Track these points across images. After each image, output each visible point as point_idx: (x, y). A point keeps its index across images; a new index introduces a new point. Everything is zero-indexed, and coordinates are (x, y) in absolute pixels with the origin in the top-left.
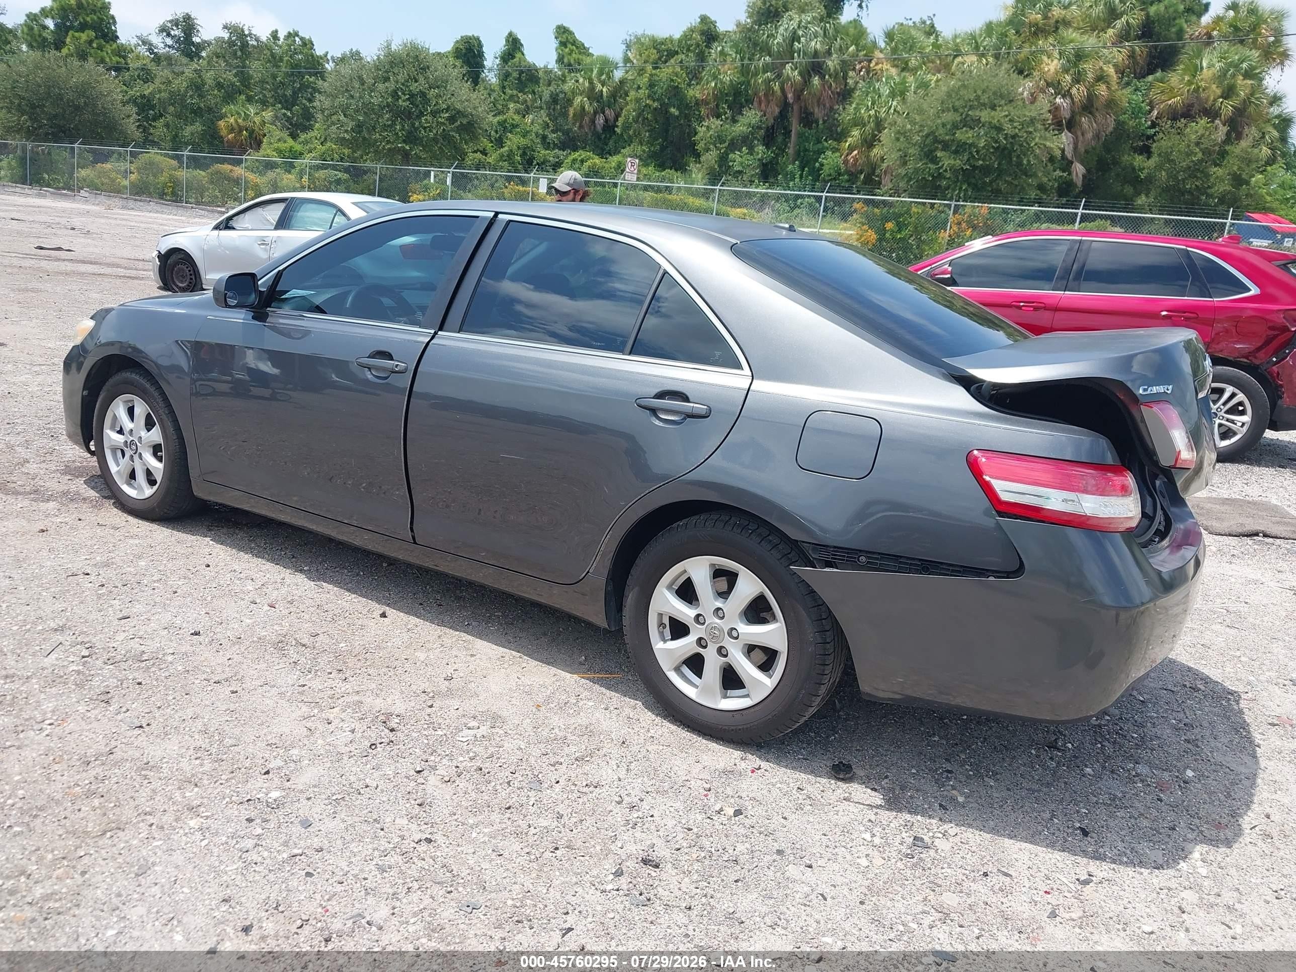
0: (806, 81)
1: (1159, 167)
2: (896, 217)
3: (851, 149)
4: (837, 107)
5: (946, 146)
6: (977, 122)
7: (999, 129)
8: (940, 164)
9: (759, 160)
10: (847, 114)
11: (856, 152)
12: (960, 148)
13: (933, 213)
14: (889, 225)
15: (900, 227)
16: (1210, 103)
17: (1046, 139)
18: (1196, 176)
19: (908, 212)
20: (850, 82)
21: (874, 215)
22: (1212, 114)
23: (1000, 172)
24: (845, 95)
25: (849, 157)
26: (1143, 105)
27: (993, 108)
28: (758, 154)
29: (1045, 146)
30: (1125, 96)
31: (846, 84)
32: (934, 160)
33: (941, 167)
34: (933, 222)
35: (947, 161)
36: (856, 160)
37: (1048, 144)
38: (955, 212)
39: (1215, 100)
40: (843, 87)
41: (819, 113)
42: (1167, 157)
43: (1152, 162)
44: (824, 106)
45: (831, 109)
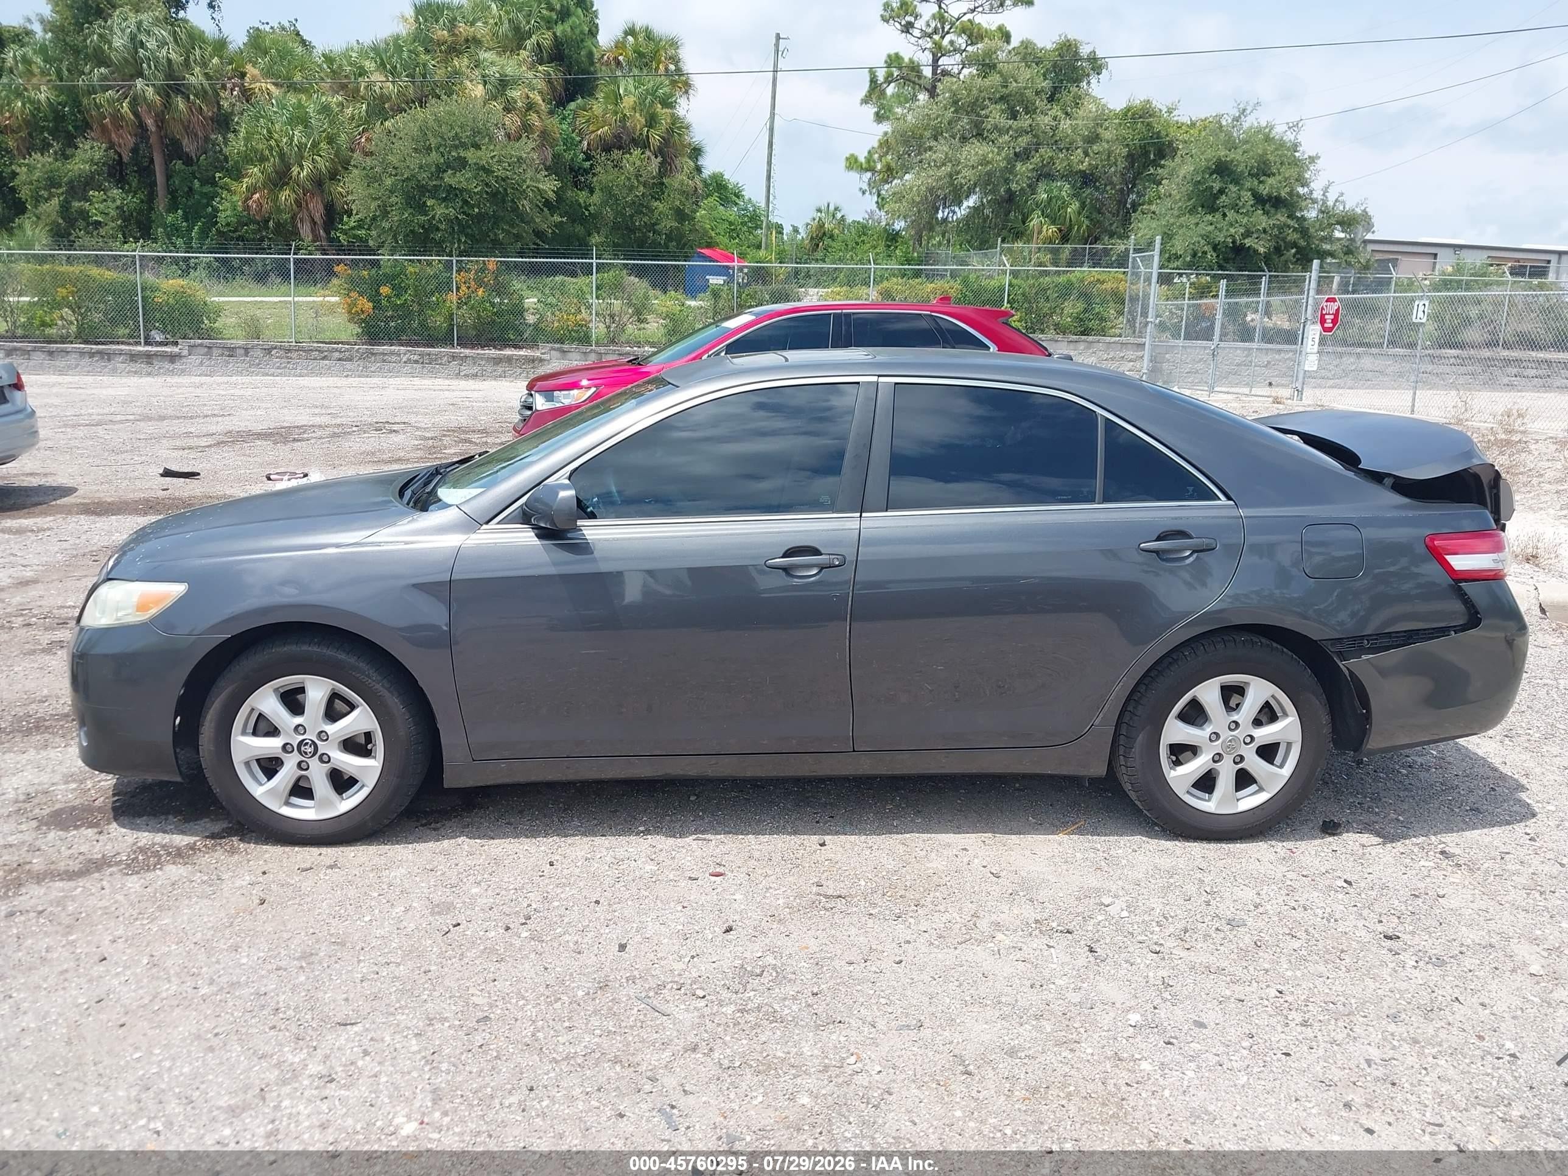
0: (168, 104)
1: (604, 203)
2: (389, 279)
3: (251, 190)
4: (213, 137)
5: (434, 192)
6: (463, 163)
7: (488, 171)
8: (432, 213)
9: (117, 208)
10: (236, 145)
11: (257, 196)
12: (451, 194)
13: (430, 271)
14: (385, 290)
15: (399, 290)
16: (638, 133)
17: (538, 181)
18: (642, 212)
19: (403, 271)
20: (225, 104)
21: (362, 278)
22: (643, 144)
23: (496, 220)
24: (224, 122)
25: (250, 202)
26: (574, 135)
27: (477, 147)
28: (114, 201)
29: (538, 188)
30: (557, 126)
31: (219, 107)
32: (422, 208)
33: (433, 217)
34: (434, 282)
35: (440, 211)
36: (260, 205)
37: (541, 186)
38: (459, 271)
39: (641, 129)
40: (215, 110)
41: (189, 146)
42: (607, 190)
43: (596, 198)
44: (196, 135)
45: (207, 139)
